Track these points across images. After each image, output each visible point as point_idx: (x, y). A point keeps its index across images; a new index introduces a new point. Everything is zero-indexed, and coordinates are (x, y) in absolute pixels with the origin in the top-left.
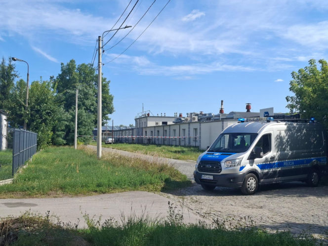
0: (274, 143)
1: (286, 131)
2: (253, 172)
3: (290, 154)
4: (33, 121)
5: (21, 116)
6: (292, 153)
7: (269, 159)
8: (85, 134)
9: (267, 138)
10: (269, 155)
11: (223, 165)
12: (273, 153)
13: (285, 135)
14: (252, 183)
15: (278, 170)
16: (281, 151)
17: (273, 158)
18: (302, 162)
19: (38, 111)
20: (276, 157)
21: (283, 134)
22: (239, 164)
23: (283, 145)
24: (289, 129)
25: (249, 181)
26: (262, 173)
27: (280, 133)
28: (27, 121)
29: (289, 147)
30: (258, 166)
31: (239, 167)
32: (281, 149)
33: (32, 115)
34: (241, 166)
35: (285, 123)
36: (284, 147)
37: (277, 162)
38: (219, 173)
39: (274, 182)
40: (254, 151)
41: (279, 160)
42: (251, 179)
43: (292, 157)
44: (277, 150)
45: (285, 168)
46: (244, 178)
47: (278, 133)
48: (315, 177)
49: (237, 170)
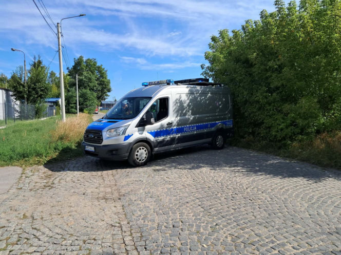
0: (172, 107)
1: (187, 95)
2: (145, 141)
3: (191, 119)
4: (31, 96)
5: (21, 92)
6: (193, 118)
7: (166, 126)
8: (90, 105)
10: (165, 121)
11: (105, 134)
12: (172, 118)
13: (186, 99)
14: (142, 153)
15: (177, 136)
16: (180, 116)
17: (170, 124)
18: (206, 127)
19: (34, 89)
20: (175, 123)
21: (184, 98)
22: (124, 132)
23: (184, 109)
24: (191, 93)
25: (138, 152)
26: (156, 140)
27: (180, 97)
28: (26, 96)
29: (190, 111)
30: (151, 133)
31: (123, 137)
32: (181, 114)
33: (29, 92)
34: (126, 135)
35: (186, 86)
36: (184, 111)
37: (175, 127)
38: (101, 143)
39: (172, 150)
40: (145, 117)
41: (178, 125)
42: (140, 149)
43: (194, 121)
44: (175, 115)
45: (185, 134)
47: (178, 97)
48: (220, 140)
49: (121, 140)
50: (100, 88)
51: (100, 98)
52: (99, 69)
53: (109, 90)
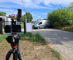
2: (39, 27)
6: (45, 24)
9: (42, 22)
10: (41, 24)
12: (43, 24)
38: (34, 27)
46: (37, 27)
48: (49, 27)
49: (36, 26)
50: (31, 18)
51: (31, 21)
52: (31, 15)
53: (32, 19)
